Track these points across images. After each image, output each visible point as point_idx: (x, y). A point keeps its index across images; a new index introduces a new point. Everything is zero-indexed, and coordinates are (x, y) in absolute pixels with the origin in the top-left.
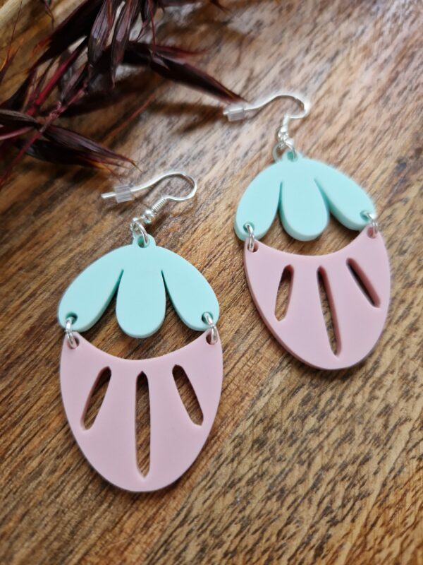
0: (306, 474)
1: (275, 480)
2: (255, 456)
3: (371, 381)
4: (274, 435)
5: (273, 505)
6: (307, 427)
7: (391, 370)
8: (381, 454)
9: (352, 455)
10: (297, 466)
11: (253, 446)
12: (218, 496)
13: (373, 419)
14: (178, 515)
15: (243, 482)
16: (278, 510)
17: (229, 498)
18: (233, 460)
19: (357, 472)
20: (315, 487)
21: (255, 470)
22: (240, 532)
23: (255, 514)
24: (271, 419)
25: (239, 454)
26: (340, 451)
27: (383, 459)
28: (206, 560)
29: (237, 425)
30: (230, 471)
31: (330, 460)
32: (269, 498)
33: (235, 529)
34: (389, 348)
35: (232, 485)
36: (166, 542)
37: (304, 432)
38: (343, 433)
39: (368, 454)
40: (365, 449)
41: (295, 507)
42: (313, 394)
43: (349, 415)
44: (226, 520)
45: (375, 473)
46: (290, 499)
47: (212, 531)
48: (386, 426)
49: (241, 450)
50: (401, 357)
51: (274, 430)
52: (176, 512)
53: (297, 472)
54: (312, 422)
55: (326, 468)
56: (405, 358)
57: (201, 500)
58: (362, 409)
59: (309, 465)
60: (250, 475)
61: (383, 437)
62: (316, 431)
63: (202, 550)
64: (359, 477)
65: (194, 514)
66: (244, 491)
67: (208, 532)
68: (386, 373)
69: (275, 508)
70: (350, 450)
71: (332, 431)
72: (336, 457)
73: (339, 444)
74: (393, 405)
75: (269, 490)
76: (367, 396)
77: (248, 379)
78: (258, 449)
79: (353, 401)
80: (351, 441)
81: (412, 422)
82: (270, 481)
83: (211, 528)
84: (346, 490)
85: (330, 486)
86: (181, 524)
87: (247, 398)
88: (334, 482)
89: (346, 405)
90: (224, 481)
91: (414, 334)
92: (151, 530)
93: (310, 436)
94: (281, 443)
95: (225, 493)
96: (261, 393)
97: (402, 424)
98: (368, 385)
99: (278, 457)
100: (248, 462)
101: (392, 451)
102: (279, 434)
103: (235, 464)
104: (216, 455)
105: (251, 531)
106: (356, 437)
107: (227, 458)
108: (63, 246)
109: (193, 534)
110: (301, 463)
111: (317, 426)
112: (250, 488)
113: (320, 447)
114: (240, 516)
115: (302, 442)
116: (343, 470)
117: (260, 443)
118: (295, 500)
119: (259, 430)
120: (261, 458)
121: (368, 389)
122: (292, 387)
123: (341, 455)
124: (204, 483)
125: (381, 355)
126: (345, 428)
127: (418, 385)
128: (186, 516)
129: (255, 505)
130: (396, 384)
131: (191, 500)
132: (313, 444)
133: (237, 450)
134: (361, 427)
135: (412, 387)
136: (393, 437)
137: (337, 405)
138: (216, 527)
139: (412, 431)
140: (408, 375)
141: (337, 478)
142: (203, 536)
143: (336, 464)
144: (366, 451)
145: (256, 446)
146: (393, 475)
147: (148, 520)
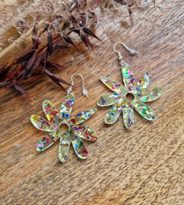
0: (44, 194)
1: (36, 192)
2: (33, 184)
3: (71, 178)
4: (40, 181)
5: (33, 198)
6: (49, 183)
7: (78, 177)
8: (65, 197)
9: (57, 194)
10: (42, 191)
11: (33, 182)
12: (20, 190)
13: (67, 188)
14: (10, 191)
15: (28, 189)
16: (33, 200)
17: (23, 192)
18: (27, 183)
19: (57, 199)
20: (45, 198)
21: (32, 188)
22: (22, 201)
23: (28, 198)
24: (41, 177)
25: (29, 182)
26: (55, 192)
27: (65, 198)
28: (12, 204)
29: (32, 175)
30: (26, 186)
31: (52, 193)
32: (32, 196)
33: (21, 199)
34: (80, 171)
35: (25, 189)
36: (5, 196)
37: (48, 183)
38: (58, 188)
39: (62, 195)
40: (62, 194)
41: (38, 200)
42: (54, 175)
43: (61, 184)
44: (20, 197)
45: (61, 201)
46: (37, 198)
47: (16, 198)
48: (69, 191)
49: (30, 182)
50: (82, 175)
51: (40, 180)
52: (9, 190)
53: (42, 193)
54: (51, 182)
55: (49, 194)
56: (83, 175)
57: (16, 190)
58: (65, 184)
59: (45, 192)
60: (30, 188)
61: (68, 193)
62: (51, 185)
63: (12, 201)
64: (56, 200)
65: (13, 192)
66: (27, 192)
67: (15, 198)
68: (76, 177)
69: (33, 199)
70: (57, 193)
71: (55, 186)
72: (53, 193)
73: (55, 190)
74: (74, 186)
75: (33, 194)
76: (68, 181)
77: (39, 165)
78: (35, 183)
79: (64, 181)
80: (59, 190)
81: (77, 192)
82: (34, 192)
83: (16, 197)
84: (52, 202)
85: (48, 199)
86: (9, 193)
87: (37, 170)
88: (50, 199)
89: (61, 181)
90: (23, 187)
91: (89, 170)
92: (2, 192)
93: (49, 185)
94: (41, 184)
95: (22, 190)
96: (41, 170)
97: (74, 192)
98: (70, 178)
99: (39, 187)
100: (31, 185)
101: (68, 197)
102: (41, 182)
103: (28, 184)
104: (24, 180)
105: (25, 202)
106: (61, 190)
107: (26, 182)
108: (7, 113)
109: (11, 197)
110: (44, 191)
111: (51, 183)
112: (29, 192)
113: (50, 189)
114: (24, 197)
115: (46, 186)
116: (53, 197)
117: (35, 182)
118: (39, 199)
119: (37, 179)
120: (34, 186)
121: (69, 179)
122: (49, 171)
123: (54, 193)
124: (18, 186)
125: (77, 172)
126: (58, 187)
127: (83, 184)
128: (11, 192)
129: (29, 196)
130: (77, 181)
131: (14, 189)
132: (49, 187)
133: (29, 181)
134: (63, 188)
135: (81, 184)
136: (70, 194)
137: (59, 180)
138: (17, 197)
139: (76, 195)
140: (82, 180)
141: (51, 198)
142: (13, 198)
143: (52, 195)
144: (61, 195)
145: (34, 182)
146: (66, 203)
147: (3, 189)
